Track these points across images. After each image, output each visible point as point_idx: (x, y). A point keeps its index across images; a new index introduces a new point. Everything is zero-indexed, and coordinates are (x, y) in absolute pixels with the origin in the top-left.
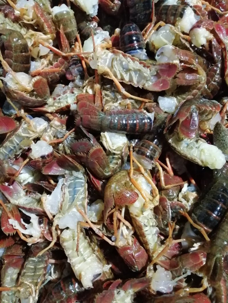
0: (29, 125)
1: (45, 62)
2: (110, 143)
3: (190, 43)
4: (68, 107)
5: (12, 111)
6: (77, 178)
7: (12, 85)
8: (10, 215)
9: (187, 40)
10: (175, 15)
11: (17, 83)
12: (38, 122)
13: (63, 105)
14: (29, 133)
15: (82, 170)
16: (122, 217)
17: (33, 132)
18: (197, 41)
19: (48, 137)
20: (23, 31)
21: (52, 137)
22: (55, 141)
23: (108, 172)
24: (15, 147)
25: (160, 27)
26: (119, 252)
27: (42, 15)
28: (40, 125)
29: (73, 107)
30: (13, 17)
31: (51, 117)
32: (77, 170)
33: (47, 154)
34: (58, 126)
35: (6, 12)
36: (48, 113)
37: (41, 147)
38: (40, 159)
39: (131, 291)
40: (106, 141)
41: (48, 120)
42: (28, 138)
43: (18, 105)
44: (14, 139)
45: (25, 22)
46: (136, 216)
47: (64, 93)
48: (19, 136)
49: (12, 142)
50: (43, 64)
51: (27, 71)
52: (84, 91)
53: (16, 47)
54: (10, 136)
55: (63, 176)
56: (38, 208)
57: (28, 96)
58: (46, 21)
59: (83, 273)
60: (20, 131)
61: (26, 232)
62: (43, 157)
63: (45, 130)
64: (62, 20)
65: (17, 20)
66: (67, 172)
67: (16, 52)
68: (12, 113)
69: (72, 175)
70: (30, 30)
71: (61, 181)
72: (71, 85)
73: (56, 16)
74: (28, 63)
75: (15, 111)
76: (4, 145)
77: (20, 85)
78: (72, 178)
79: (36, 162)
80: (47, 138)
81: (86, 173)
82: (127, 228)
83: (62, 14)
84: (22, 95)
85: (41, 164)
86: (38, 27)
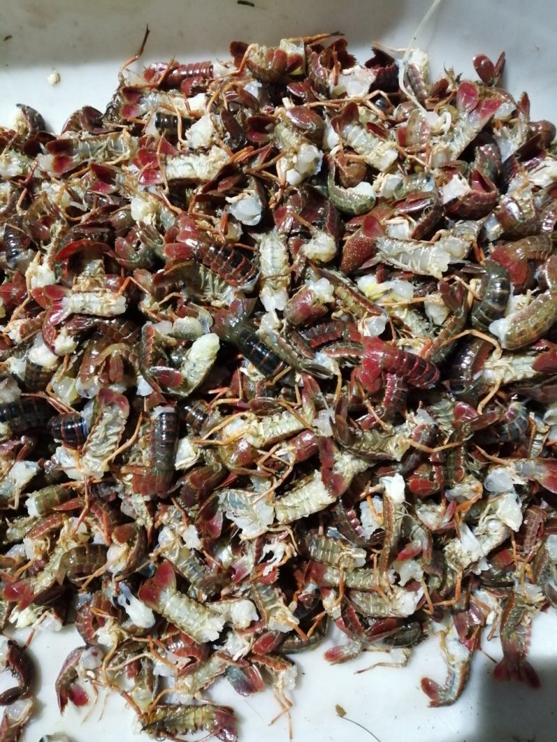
0: (167, 549)
1: (94, 528)
2: (189, 459)
3: (72, 354)
4: (147, 503)
5: (151, 566)
6: (226, 499)
7: (122, 566)
8: (259, 575)
9: (69, 361)
10: (38, 374)
11: (119, 560)
12: (163, 539)
13: (145, 509)
14: (175, 549)
15: (216, 493)
16: (266, 455)
17: (173, 544)
18: (70, 348)
19: (180, 527)
20: (59, 552)
21: (181, 523)
22: (185, 520)
23: (218, 467)
24: (191, 565)
25: (53, 391)
26: (302, 460)
27: (41, 529)
28: (166, 536)
29: (147, 498)
30: (43, 562)
31: (158, 523)
32: (217, 499)
33: (196, 532)
34: (169, 515)
35: (37, 569)
36: (153, 526)
37: (189, 538)
38: (202, 539)
39: (337, 455)
40: (186, 464)
41: (162, 526)
42: (180, 550)
43: (145, 559)
44: (180, 566)
45: (48, 549)
46: (264, 441)
47: (130, 504)
48: (179, 560)
49: (184, 569)
50: (97, 530)
51: (105, 549)
52: (129, 484)
53: (79, 561)
54: (178, 570)
55: (224, 513)
56: (255, 543)
57: (134, 549)
58: (48, 525)
59: (320, 502)
60: (173, 559)
61: (280, 557)
62: (200, 536)
63: (173, 530)
64: (45, 506)
65: (46, 558)
66: (220, 509)
67: (84, 561)
68: (154, 567)
69: (223, 505)
70: (57, 542)
71: (228, 517)
72: (122, 496)
73: (41, 513)
74: (96, 546)
75: (152, 563)
76: (187, 577)
77: (121, 557)
78: (226, 505)
79: (205, 543)
80: (182, 529)
81: (221, 490)
82: (278, 449)
83: (39, 506)
84: (133, 554)
85: (208, 538)
86: (54, 534)
